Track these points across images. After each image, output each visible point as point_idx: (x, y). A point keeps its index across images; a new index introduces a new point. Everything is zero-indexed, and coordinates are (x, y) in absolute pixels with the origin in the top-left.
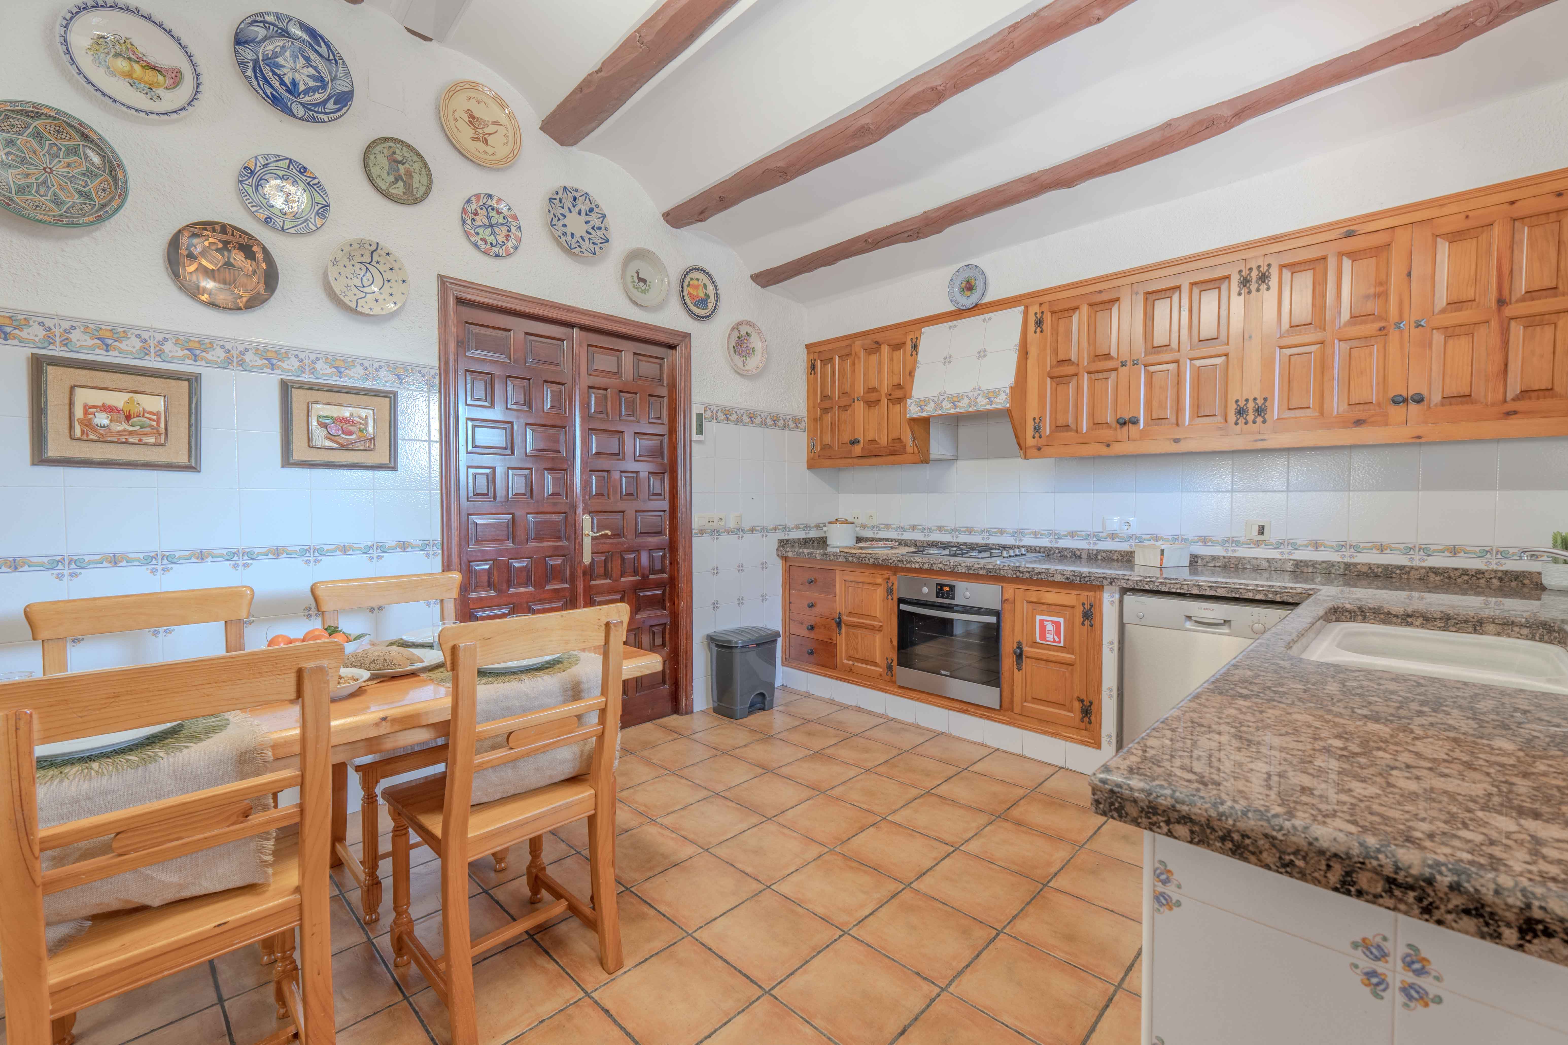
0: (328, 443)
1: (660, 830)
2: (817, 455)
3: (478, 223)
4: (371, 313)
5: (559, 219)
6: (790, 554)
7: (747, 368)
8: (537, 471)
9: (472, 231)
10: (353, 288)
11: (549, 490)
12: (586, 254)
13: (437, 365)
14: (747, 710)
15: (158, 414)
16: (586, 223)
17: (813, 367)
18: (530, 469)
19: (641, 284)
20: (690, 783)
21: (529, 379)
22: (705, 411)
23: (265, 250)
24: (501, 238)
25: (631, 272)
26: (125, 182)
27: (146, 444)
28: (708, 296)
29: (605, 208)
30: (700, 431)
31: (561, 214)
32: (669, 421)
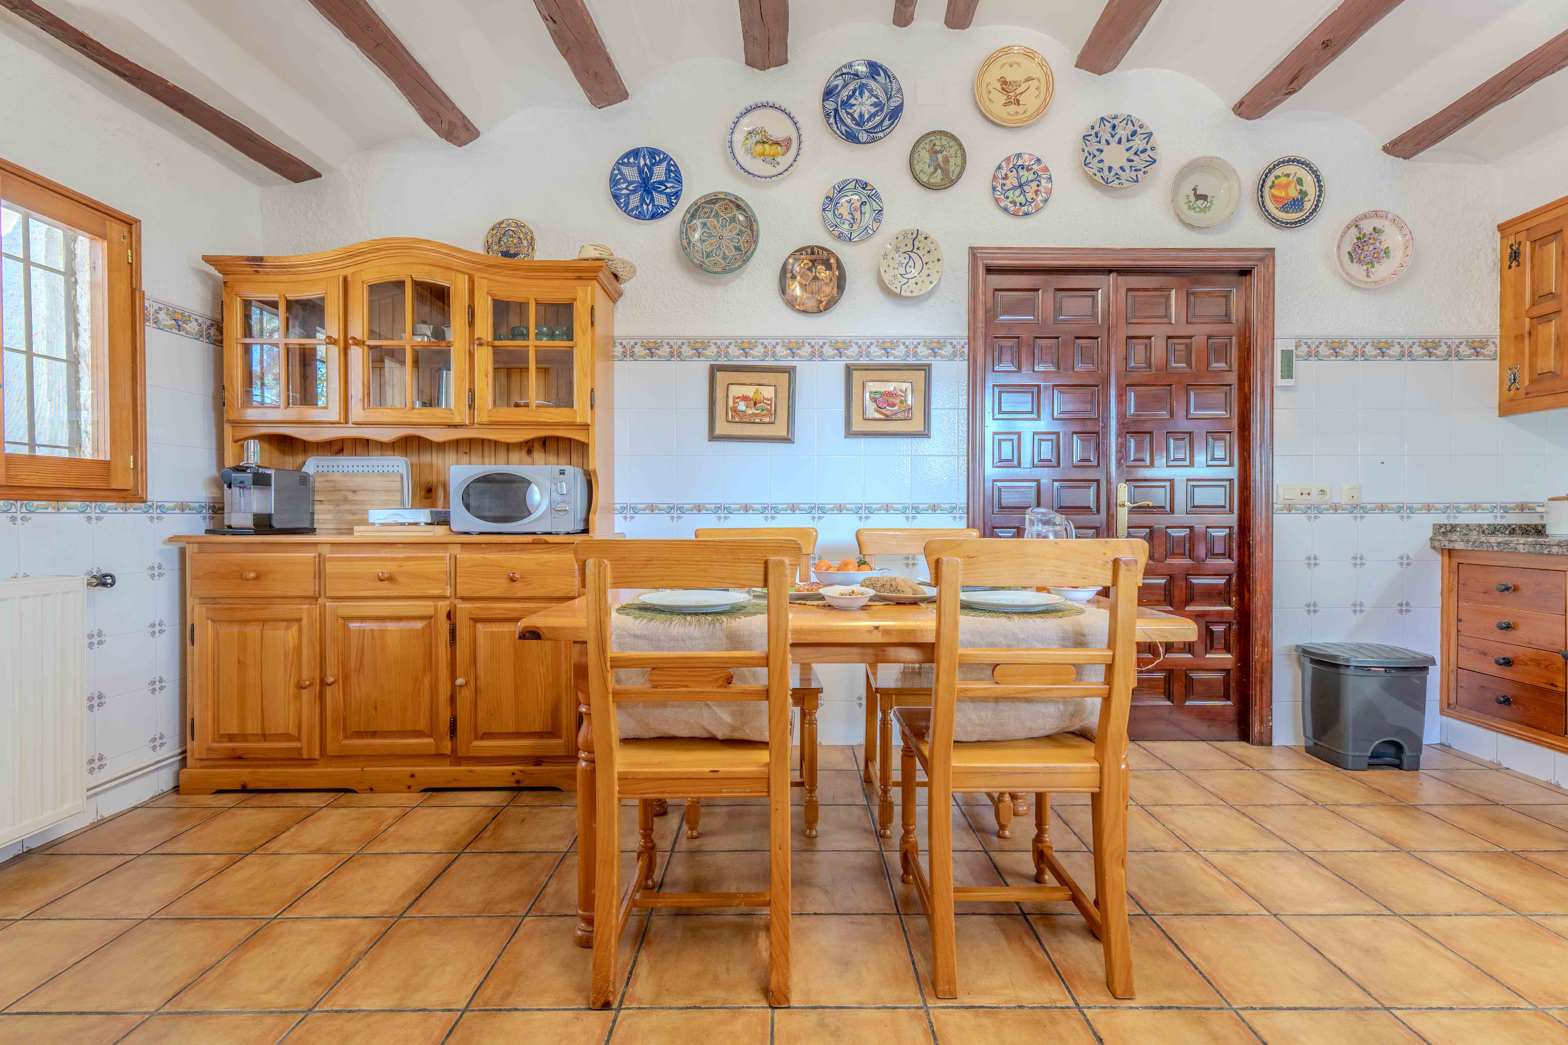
0: (878, 416)
1: (1202, 865)
2: (1522, 391)
3: (1009, 186)
4: (912, 295)
5: (1095, 156)
6: (1459, 546)
7: (1373, 278)
8: (1065, 434)
9: (1002, 197)
10: (899, 276)
11: (1077, 455)
12: (1126, 184)
13: (967, 335)
14: (1367, 761)
15: (770, 400)
16: (1127, 150)
17: (1515, 256)
18: (1058, 434)
19: (1200, 202)
20: (1256, 825)
21: (1057, 338)
22: (1297, 347)
23: (838, 261)
24: (1029, 196)
25: (1186, 190)
26: (757, 232)
27: (764, 423)
28: (1304, 194)
29: (1151, 126)
30: (1288, 373)
31: (1098, 150)
32: (1240, 366)
